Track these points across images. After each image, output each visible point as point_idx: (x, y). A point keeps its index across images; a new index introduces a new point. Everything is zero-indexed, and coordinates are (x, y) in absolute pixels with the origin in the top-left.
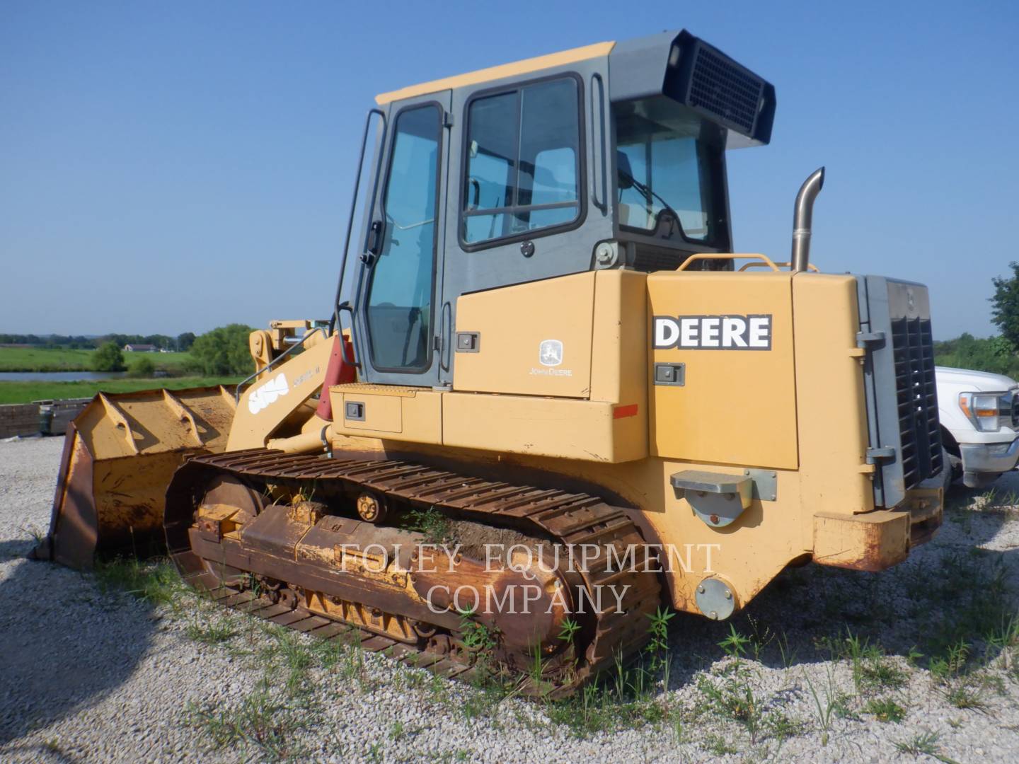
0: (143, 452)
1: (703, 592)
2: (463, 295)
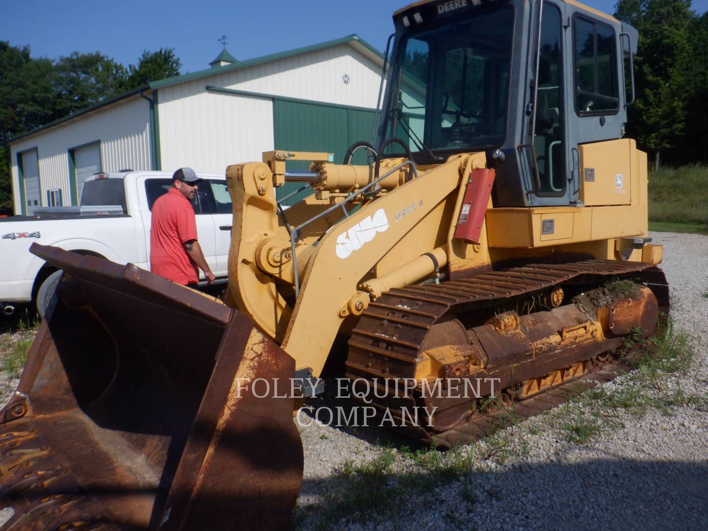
2: (579, 144)
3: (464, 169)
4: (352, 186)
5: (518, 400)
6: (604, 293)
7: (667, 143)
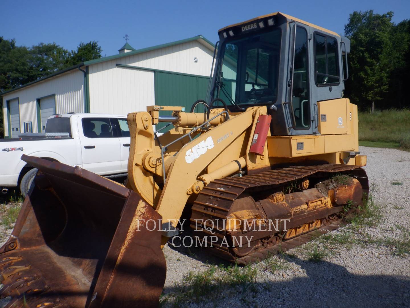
2: (317, 101)
3: (255, 115)
4: (194, 124)
5: (284, 240)
6: (332, 182)
7: (378, 96)
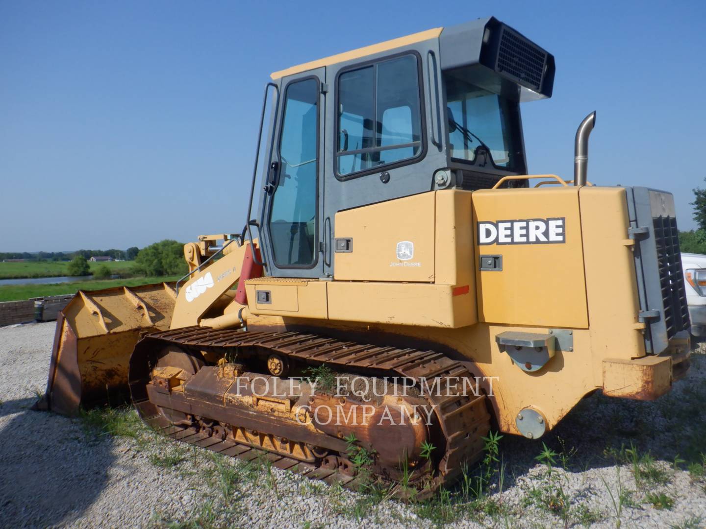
0: (112, 331)
1: (522, 419)
2: (339, 212)
